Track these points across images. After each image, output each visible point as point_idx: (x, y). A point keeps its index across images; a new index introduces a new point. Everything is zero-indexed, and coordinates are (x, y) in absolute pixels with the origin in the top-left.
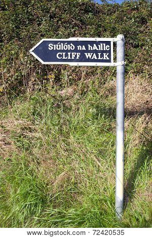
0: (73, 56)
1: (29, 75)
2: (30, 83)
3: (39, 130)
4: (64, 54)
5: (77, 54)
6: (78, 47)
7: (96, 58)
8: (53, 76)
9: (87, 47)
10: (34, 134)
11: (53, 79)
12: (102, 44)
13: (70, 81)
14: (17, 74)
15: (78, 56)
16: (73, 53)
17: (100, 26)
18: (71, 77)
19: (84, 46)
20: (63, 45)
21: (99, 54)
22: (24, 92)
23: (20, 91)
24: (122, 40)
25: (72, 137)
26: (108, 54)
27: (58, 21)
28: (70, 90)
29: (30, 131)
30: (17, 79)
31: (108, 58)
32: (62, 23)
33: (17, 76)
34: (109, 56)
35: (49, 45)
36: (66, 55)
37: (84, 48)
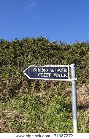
0: (47, 75)
1: (21, 84)
2: (21, 88)
3: (26, 118)
4: (42, 74)
5: (49, 74)
6: (50, 70)
7: (60, 76)
8: (35, 85)
9: (55, 70)
10: (23, 120)
11: (34, 86)
12: (63, 69)
13: (44, 88)
14: (14, 83)
15: (50, 75)
16: (47, 74)
17: (60, 57)
18: (44, 85)
19: (53, 70)
20: (42, 69)
21: (62, 74)
22: (18, 94)
23: (15, 93)
24: (74, 66)
25: (45, 122)
26: (66, 74)
27: (37, 54)
28: (44, 93)
29: (21, 118)
30: (14, 86)
31: (66, 77)
32: (40, 55)
33: (14, 84)
34: (67, 75)
35: (34, 69)
36: (43, 75)
37: (53, 71)
